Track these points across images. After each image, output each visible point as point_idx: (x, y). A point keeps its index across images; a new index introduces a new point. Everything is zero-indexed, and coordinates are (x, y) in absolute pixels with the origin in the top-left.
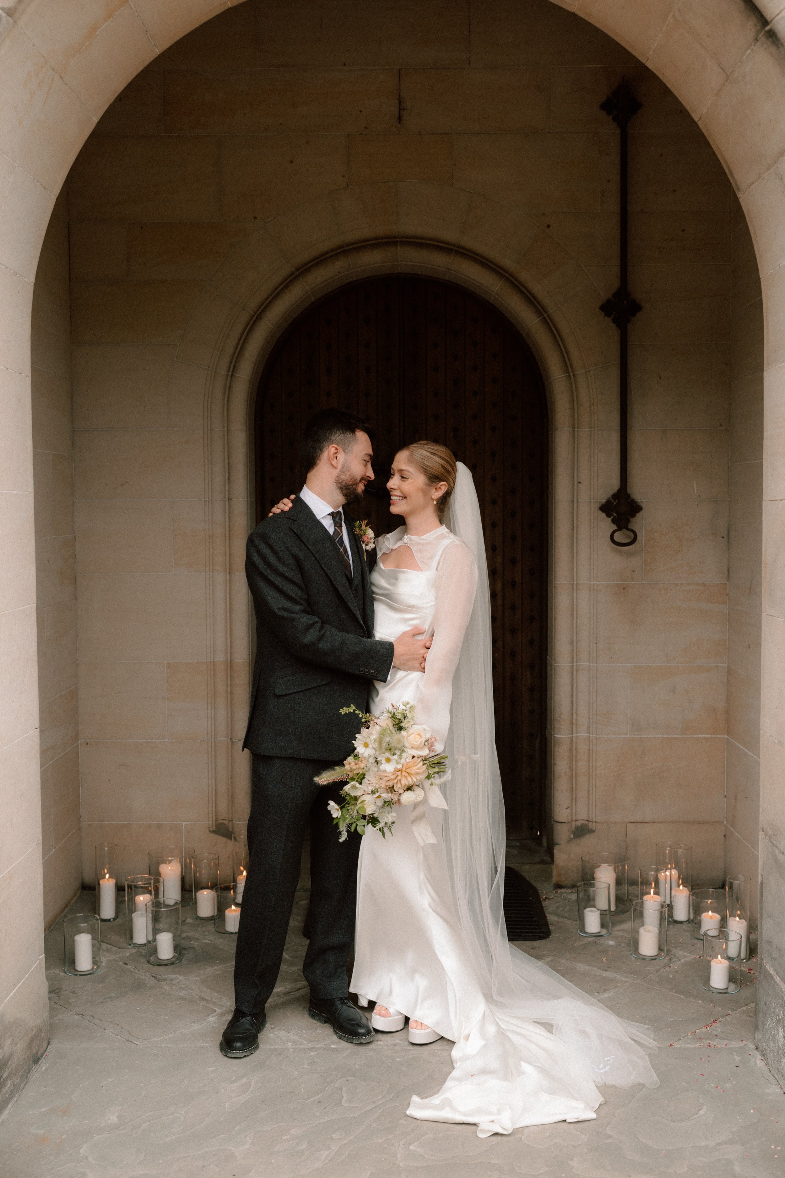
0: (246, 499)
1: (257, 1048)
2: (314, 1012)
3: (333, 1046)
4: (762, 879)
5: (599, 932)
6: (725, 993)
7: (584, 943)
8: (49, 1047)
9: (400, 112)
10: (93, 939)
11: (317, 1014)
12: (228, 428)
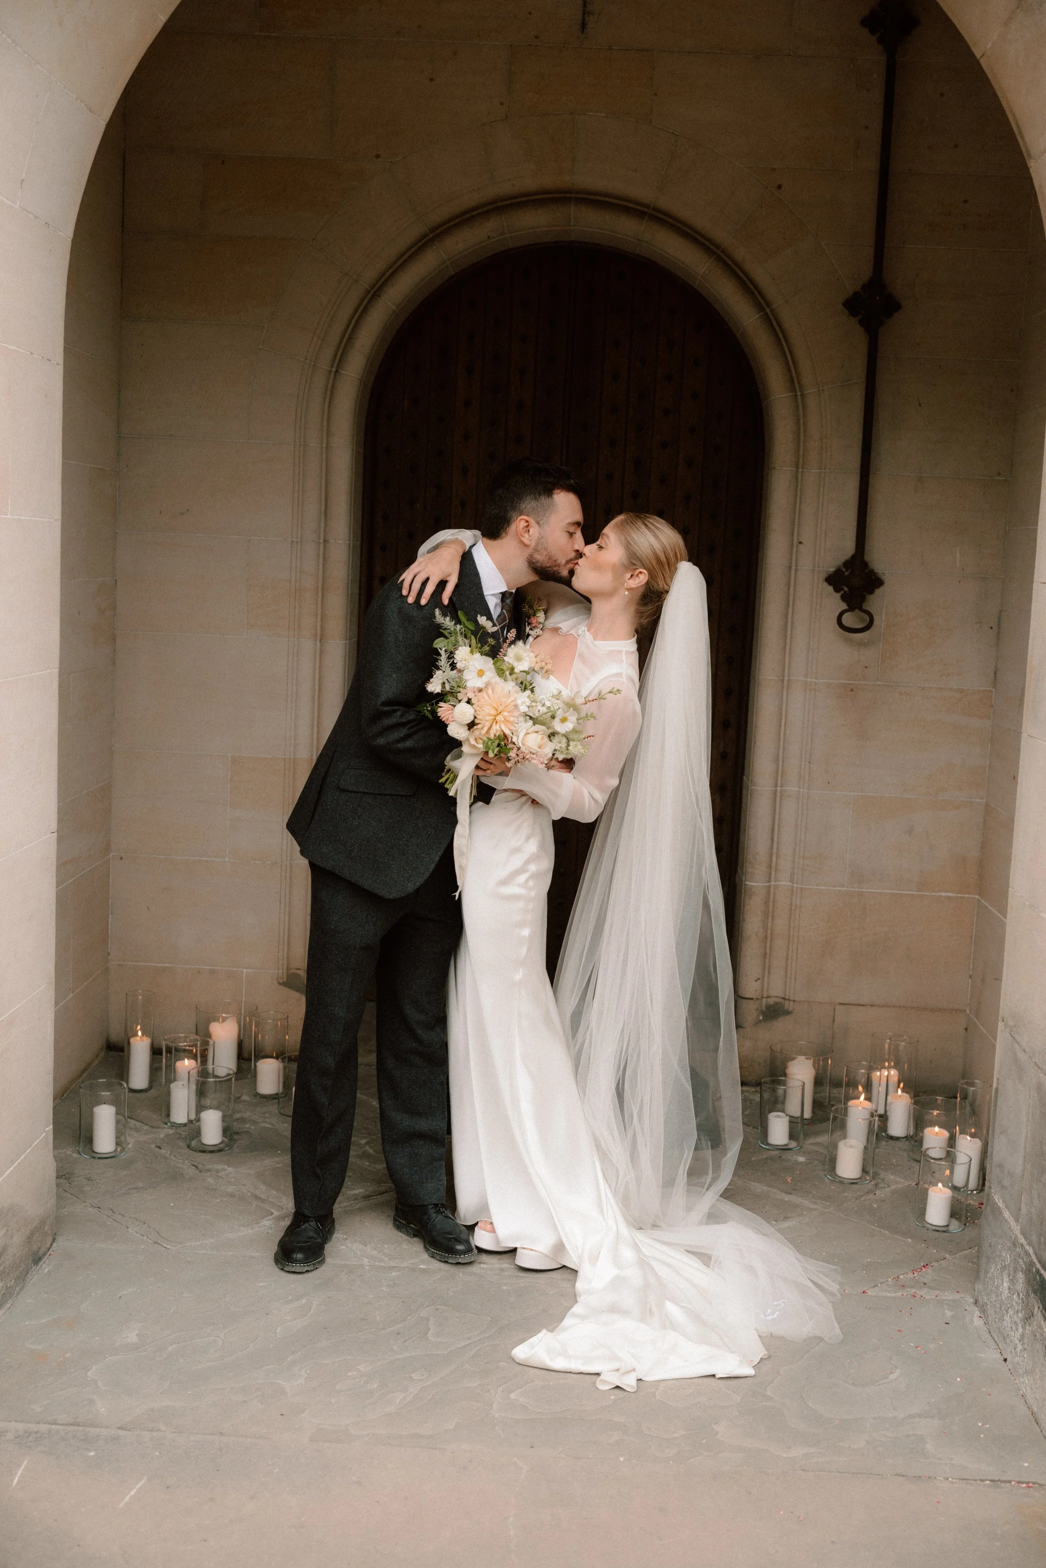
0: (348, 542)
1: (323, 1262)
2: (400, 1222)
3: (422, 1266)
4: (998, 1084)
5: (786, 1145)
6: (944, 1232)
7: (765, 1157)
8: (55, 1245)
9: (584, 17)
10: (117, 1113)
11: (404, 1224)
12: (327, 444)
